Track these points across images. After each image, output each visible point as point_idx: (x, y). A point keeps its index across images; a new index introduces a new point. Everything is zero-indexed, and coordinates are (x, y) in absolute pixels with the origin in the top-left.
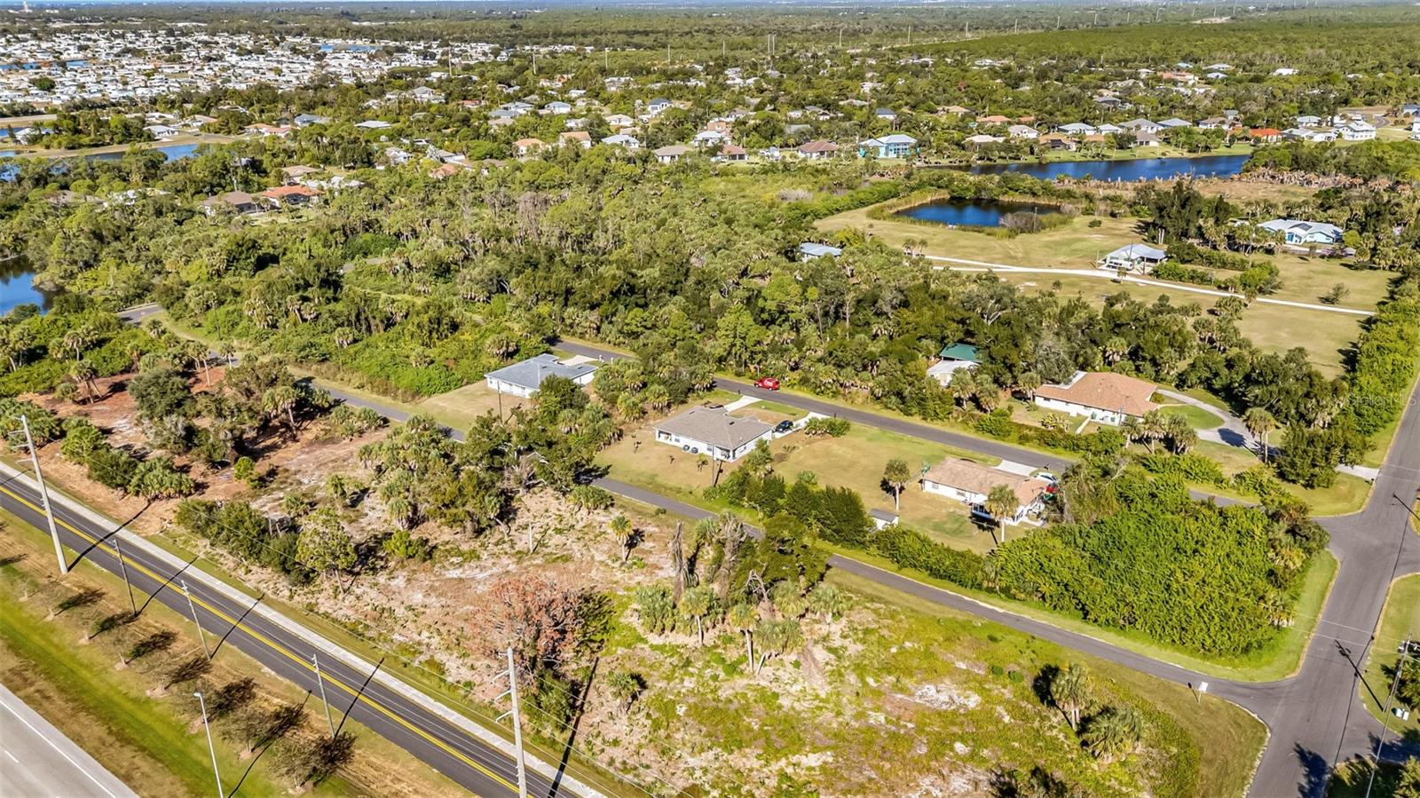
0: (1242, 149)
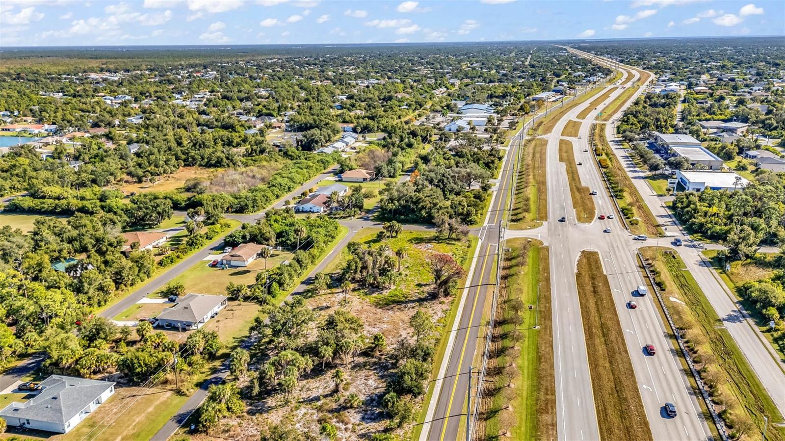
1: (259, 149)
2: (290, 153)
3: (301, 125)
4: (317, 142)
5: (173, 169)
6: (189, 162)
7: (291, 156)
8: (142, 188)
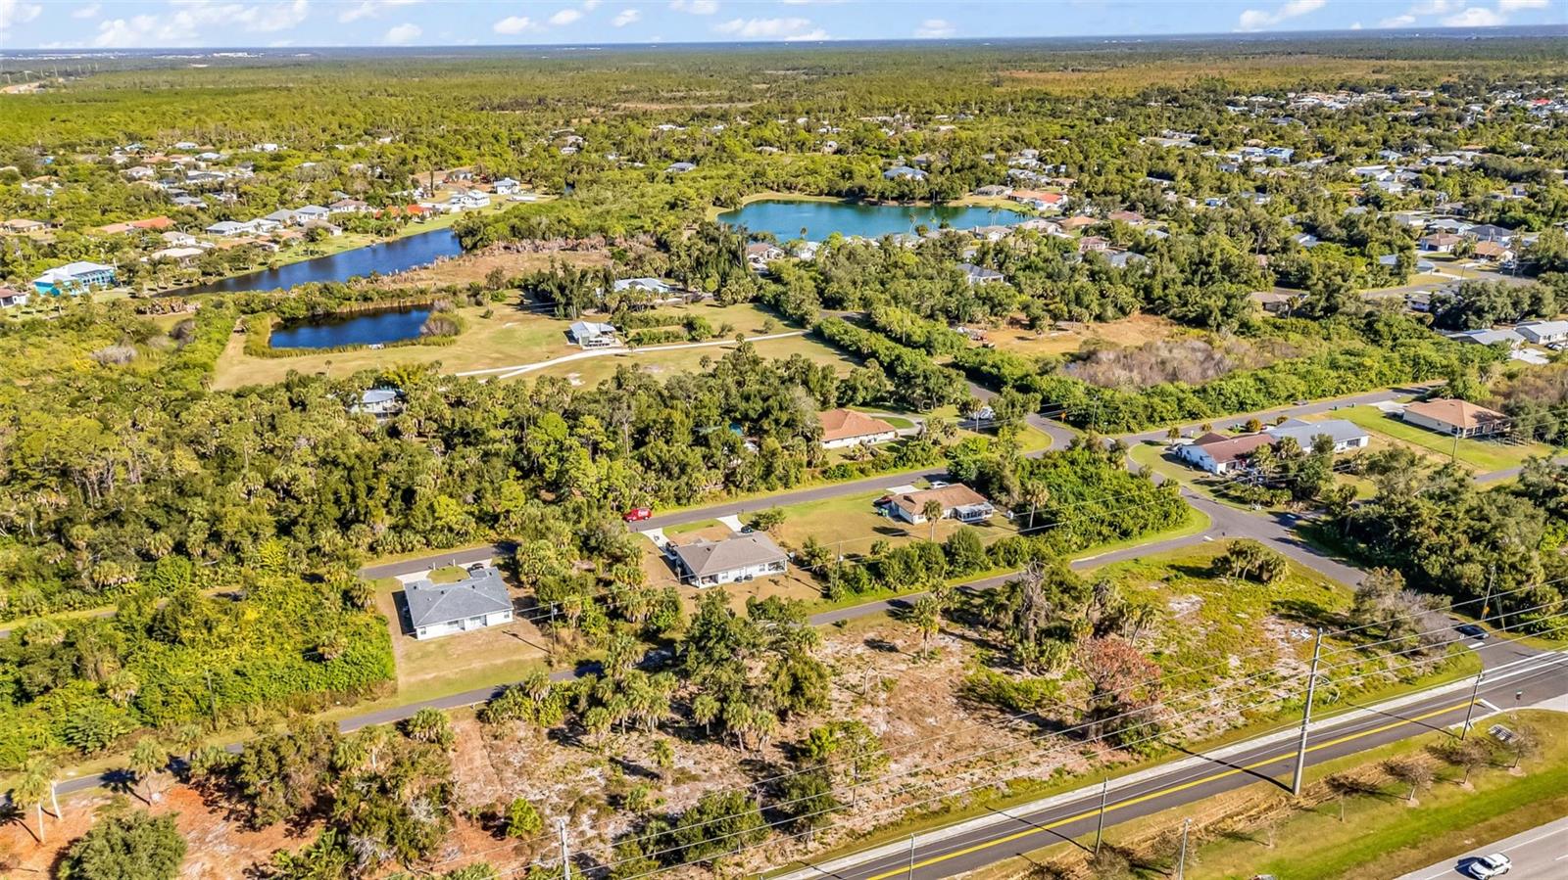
0: (413, 229)
1: (1322, 303)
2: (1379, 326)
3: (1538, 260)
4: (1479, 313)
5: (1110, 311)
6: (1153, 306)
7: (1377, 332)
8: (1020, 338)
